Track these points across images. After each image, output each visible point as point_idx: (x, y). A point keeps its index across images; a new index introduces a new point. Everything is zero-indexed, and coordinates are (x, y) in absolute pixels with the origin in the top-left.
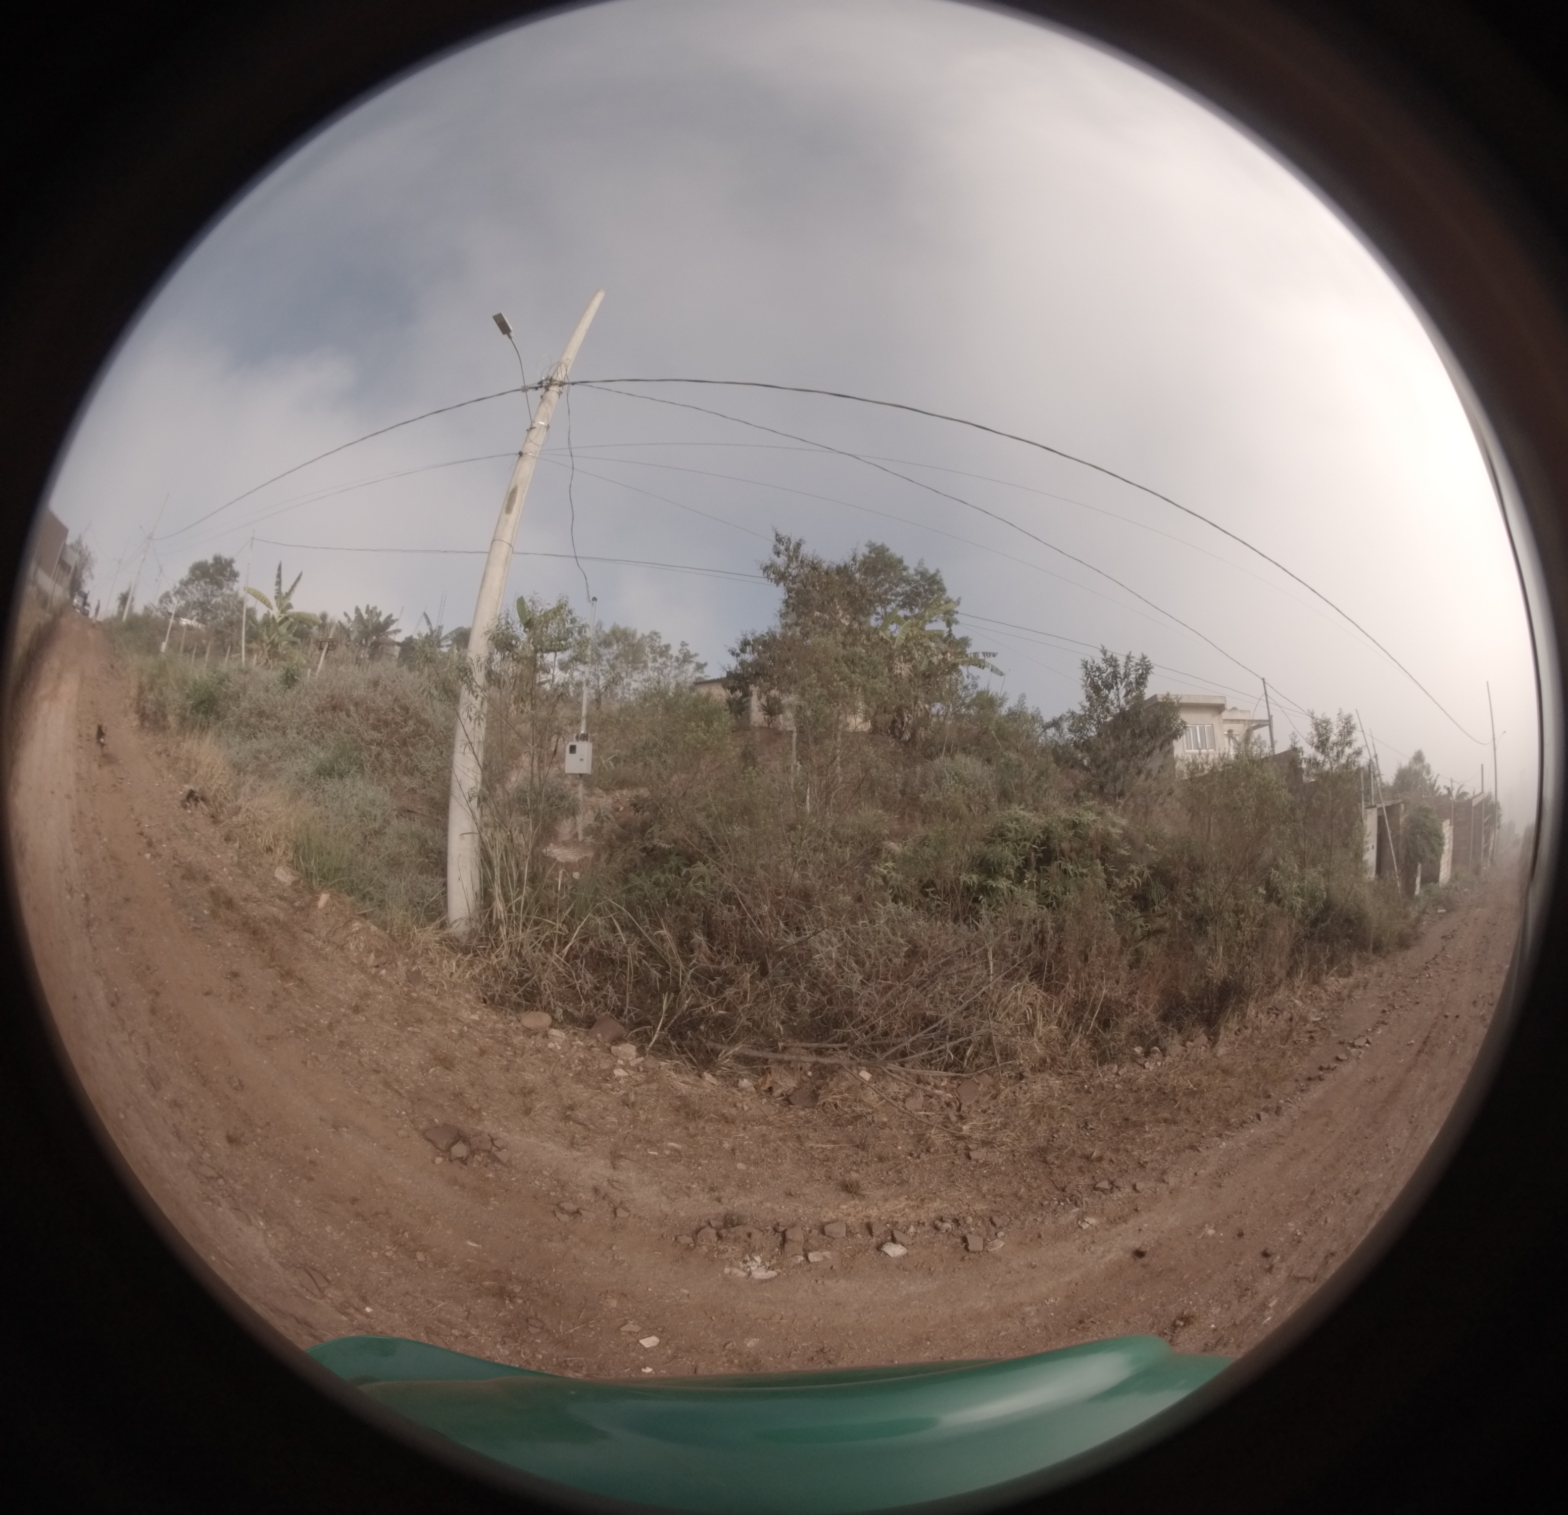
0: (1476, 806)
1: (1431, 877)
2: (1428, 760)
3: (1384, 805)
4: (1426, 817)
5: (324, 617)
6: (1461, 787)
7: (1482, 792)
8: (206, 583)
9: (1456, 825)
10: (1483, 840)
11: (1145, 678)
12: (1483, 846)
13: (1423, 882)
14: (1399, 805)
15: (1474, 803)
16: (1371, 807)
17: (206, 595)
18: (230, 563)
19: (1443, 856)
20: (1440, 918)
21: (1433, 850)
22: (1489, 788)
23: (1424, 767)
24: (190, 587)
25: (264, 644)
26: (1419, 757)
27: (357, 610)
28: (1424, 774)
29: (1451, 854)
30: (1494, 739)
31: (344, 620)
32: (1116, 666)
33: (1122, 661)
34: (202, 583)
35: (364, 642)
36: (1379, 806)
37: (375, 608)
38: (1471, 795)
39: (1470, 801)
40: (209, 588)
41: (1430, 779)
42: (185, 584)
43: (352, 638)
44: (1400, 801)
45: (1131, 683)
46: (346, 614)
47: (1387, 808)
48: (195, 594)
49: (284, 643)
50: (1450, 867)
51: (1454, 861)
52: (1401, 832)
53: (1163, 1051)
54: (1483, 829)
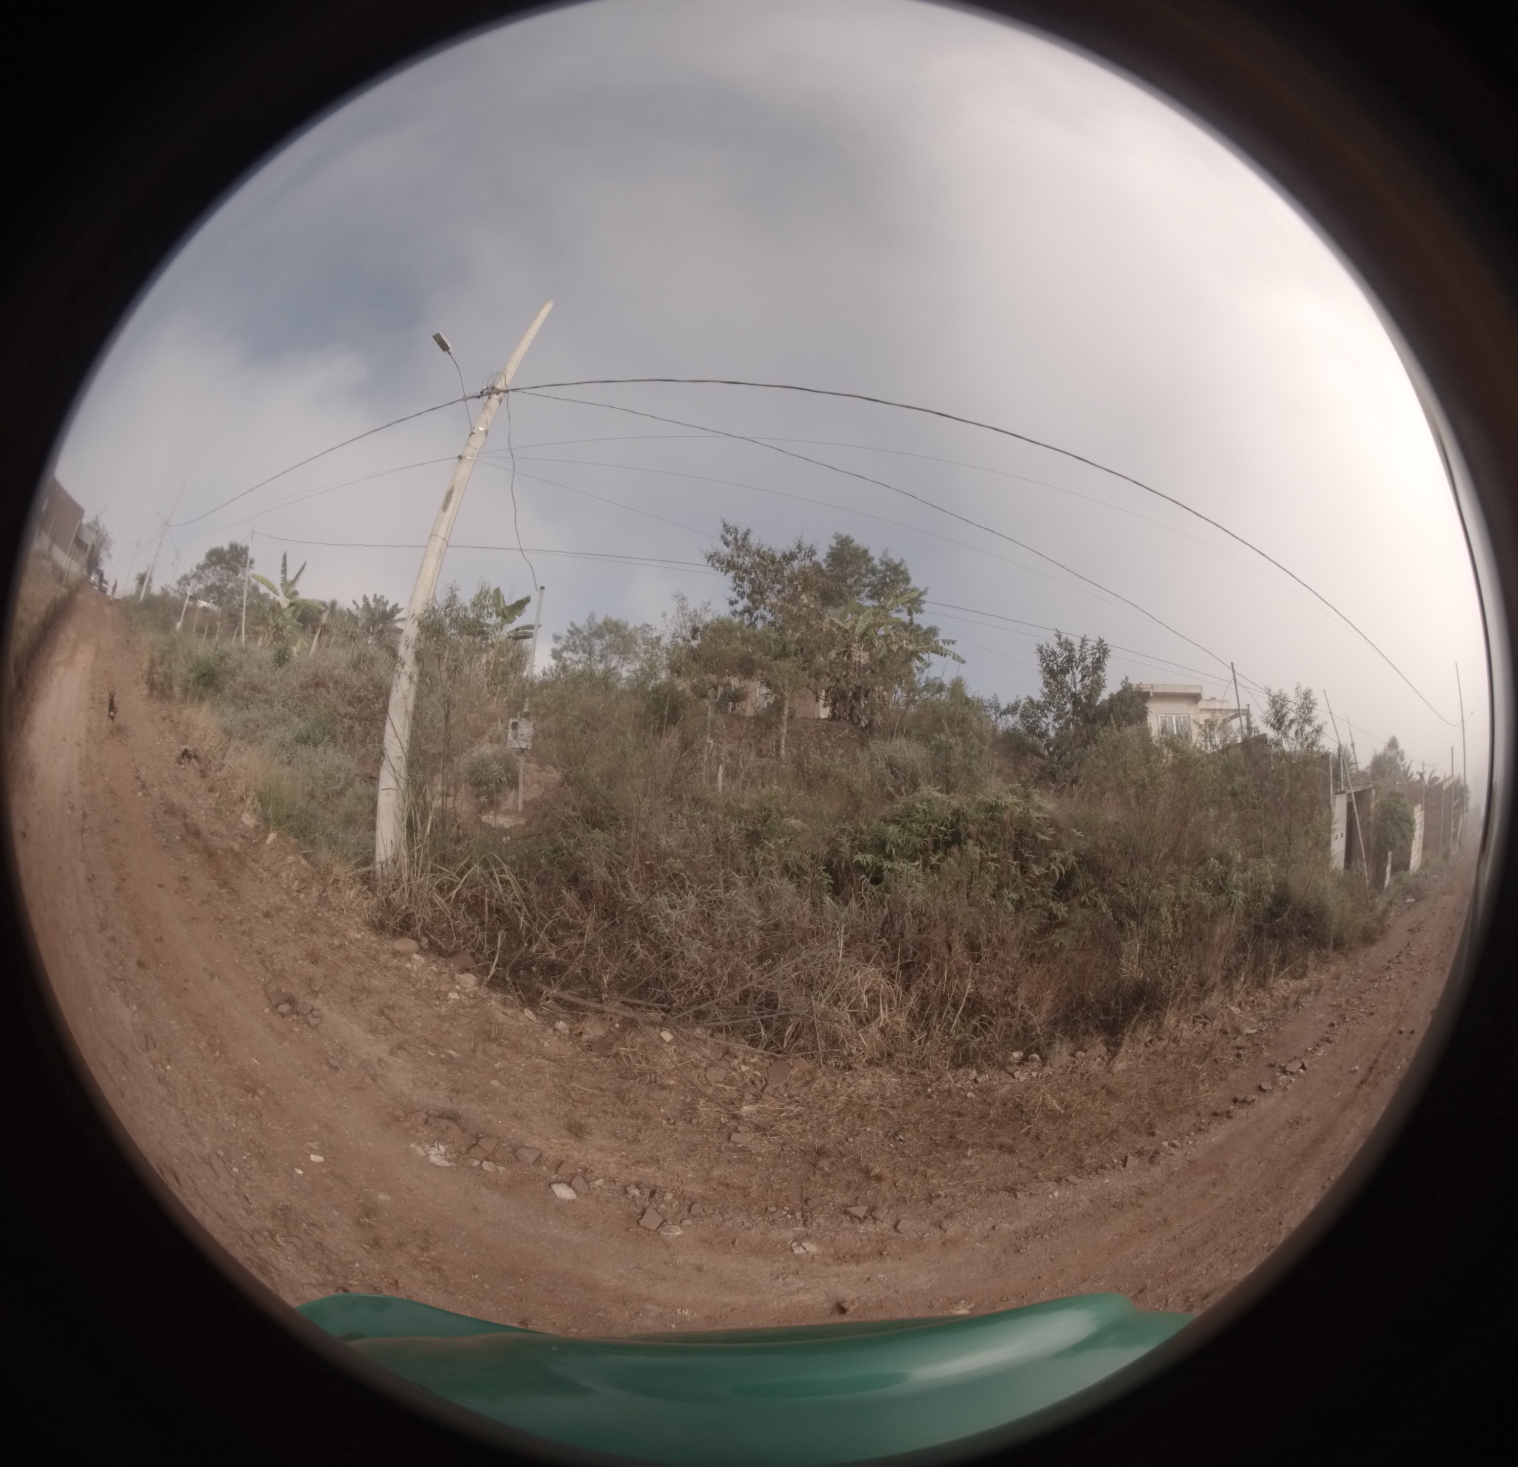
0: (1446, 790)
1: (1402, 865)
2: (1402, 746)
3: (1352, 791)
4: (1397, 802)
5: (334, 604)
6: (1433, 772)
7: (1452, 775)
8: (222, 568)
9: (1428, 811)
10: (1453, 825)
11: (1103, 661)
12: (1453, 830)
13: (1394, 870)
14: (1370, 790)
15: (1445, 787)
16: (1341, 793)
17: (221, 580)
18: (245, 551)
19: (1414, 842)
20: (1409, 908)
21: (1403, 837)
22: (1459, 771)
23: (1398, 753)
24: (206, 571)
25: (270, 628)
26: (1393, 744)
27: (365, 598)
28: (1398, 760)
29: (1421, 840)
30: (1463, 721)
31: (353, 608)
32: (1071, 650)
33: (1077, 644)
34: (218, 568)
35: (371, 629)
36: (1348, 791)
37: (382, 597)
38: (1440, 781)
39: (1441, 785)
40: (225, 573)
41: (1404, 766)
42: (202, 568)
43: (360, 624)
44: (1371, 786)
45: (1087, 667)
46: (354, 602)
47: (1356, 794)
48: (211, 578)
49: (289, 627)
50: (1420, 854)
51: (1425, 847)
52: (1372, 819)
53: (1044, 1059)
54: (1453, 813)
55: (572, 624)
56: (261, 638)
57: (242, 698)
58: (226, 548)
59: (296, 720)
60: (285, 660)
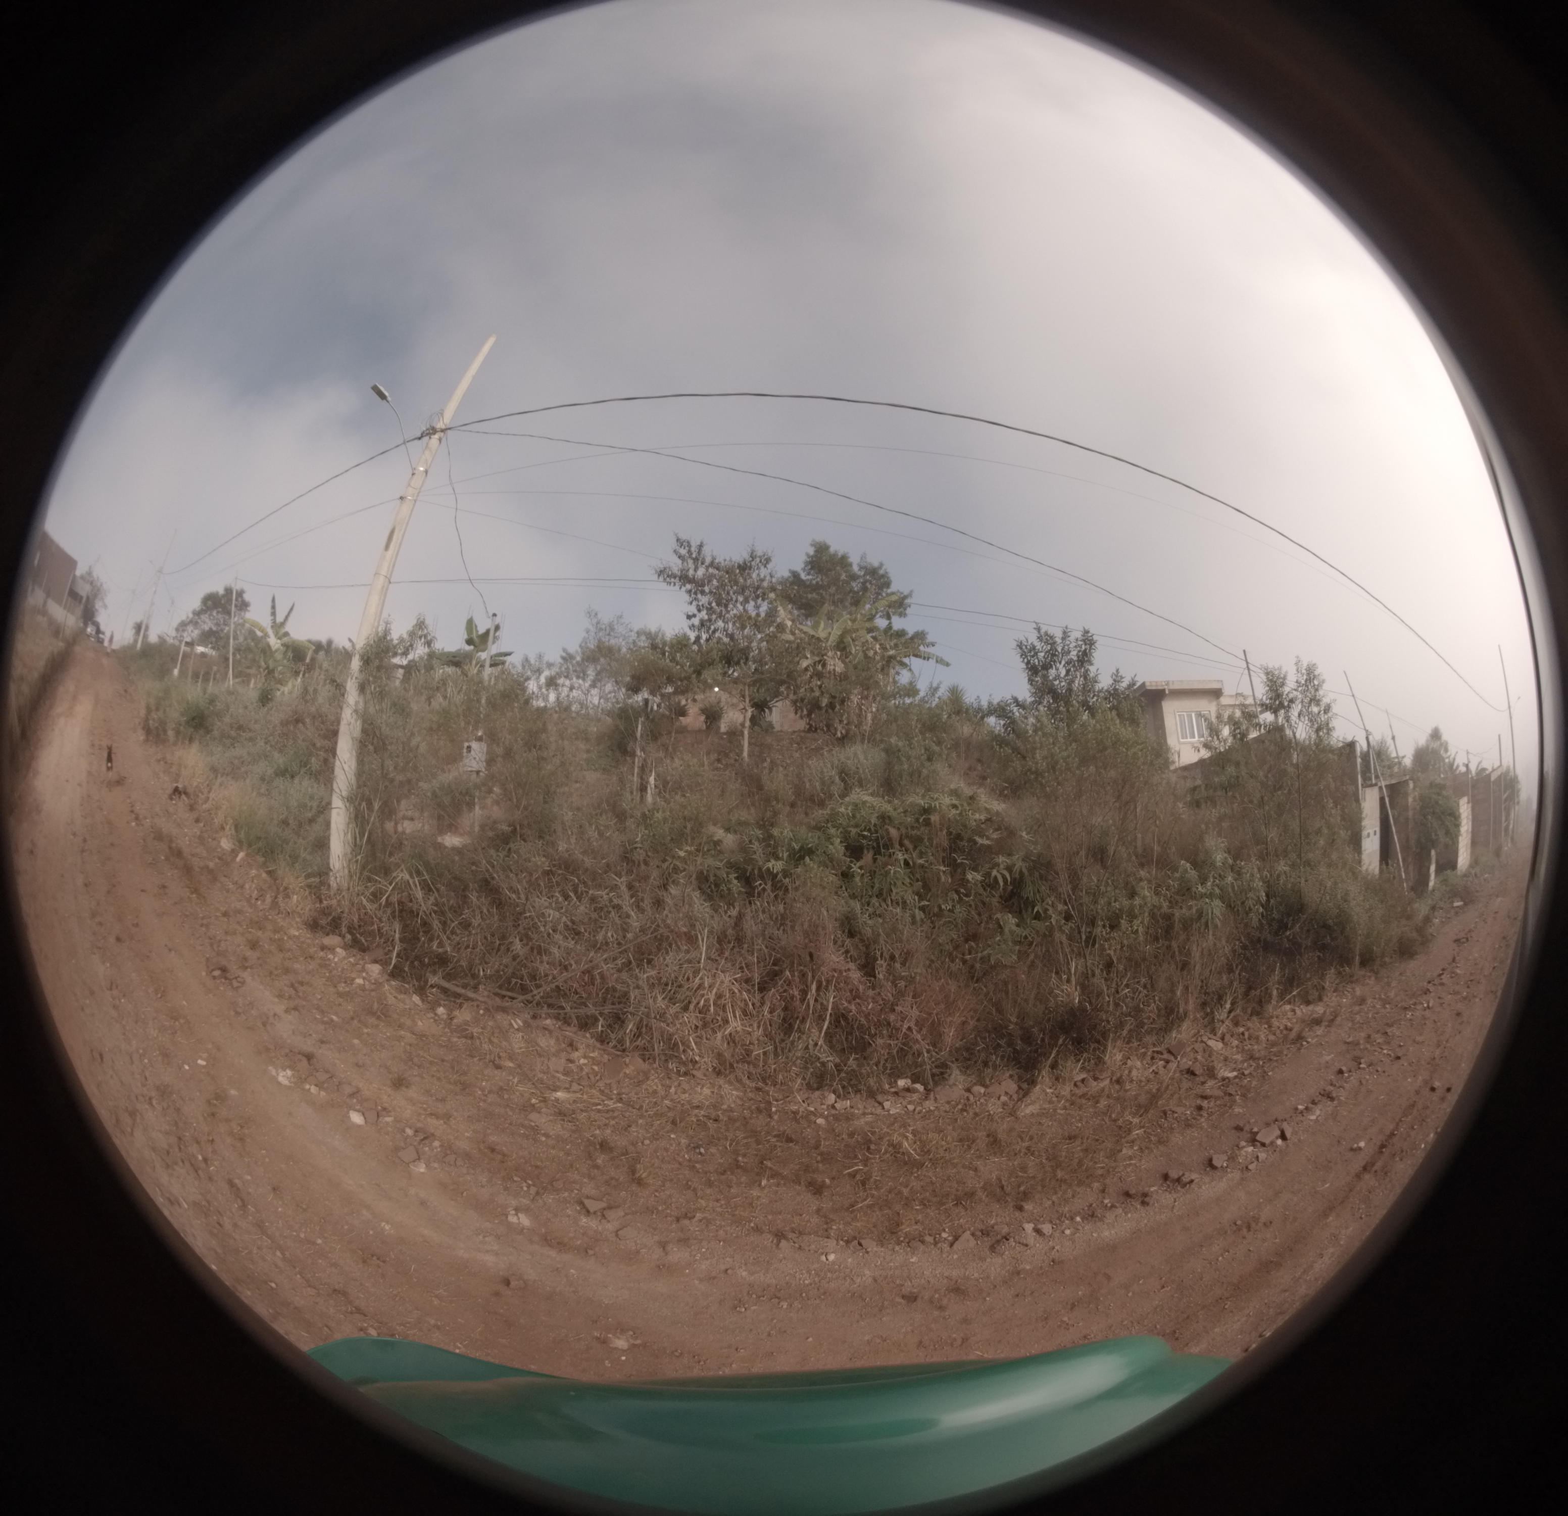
0: (1496, 780)
1: (1448, 864)
2: (1445, 737)
3: (1385, 784)
4: (1439, 794)
5: (329, 643)
6: (1480, 763)
7: (1501, 765)
8: (218, 612)
9: (1475, 804)
10: (1503, 818)
11: (1091, 653)
12: (1504, 825)
13: (1440, 869)
14: (1406, 782)
15: (1493, 778)
16: (1372, 786)
17: (217, 624)
18: (241, 593)
19: (1460, 839)
20: (1456, 913)
21: (1447, 833)
22: (1507, 761)
23: (1441, 745)
24: (203, 617)
25: (262, 670)
26: (1436, 735)
28: (1442, 752)
29: (1470, 836)
30: (1509, 707)
32: (1052, 643)
33: (1058, 638)
34: (214, 613)
36: (1379, 784)
38: (1487, 772)
39: (1489, 775)
40: (221, 617)
41: (1449, 757)
42: (197, 614)
44: (1408, 777)
45: (1072, 660)
47: (1390, 787)
48: (207, 624)
49: (280, 668)
50: (1469, 851)
51: (1474, 843)
52: (1410, 814)
54: (1503, 806)
55: (564, 650)
56: (253, 681)
57: (229, 737)
58: (221, 592)
59: (276, 755)
60: (268, 699)
